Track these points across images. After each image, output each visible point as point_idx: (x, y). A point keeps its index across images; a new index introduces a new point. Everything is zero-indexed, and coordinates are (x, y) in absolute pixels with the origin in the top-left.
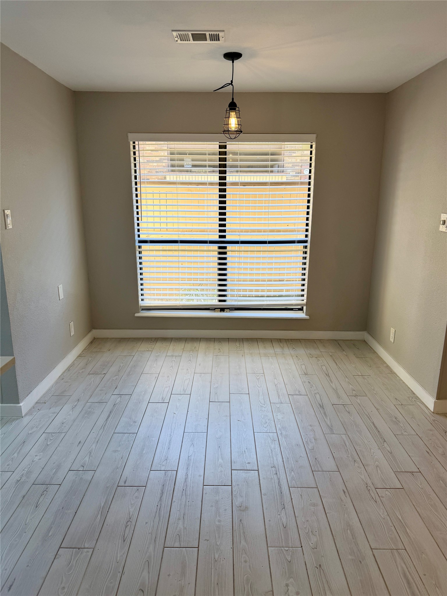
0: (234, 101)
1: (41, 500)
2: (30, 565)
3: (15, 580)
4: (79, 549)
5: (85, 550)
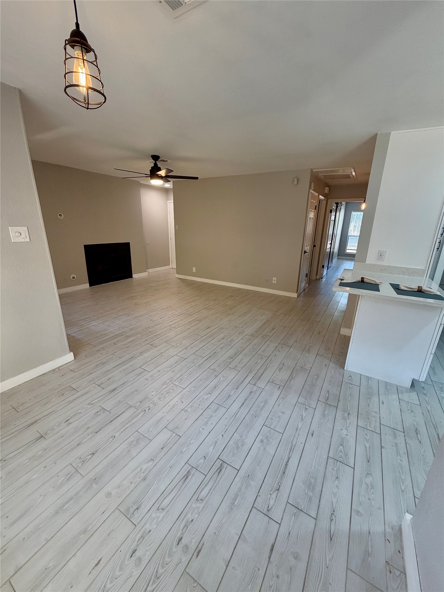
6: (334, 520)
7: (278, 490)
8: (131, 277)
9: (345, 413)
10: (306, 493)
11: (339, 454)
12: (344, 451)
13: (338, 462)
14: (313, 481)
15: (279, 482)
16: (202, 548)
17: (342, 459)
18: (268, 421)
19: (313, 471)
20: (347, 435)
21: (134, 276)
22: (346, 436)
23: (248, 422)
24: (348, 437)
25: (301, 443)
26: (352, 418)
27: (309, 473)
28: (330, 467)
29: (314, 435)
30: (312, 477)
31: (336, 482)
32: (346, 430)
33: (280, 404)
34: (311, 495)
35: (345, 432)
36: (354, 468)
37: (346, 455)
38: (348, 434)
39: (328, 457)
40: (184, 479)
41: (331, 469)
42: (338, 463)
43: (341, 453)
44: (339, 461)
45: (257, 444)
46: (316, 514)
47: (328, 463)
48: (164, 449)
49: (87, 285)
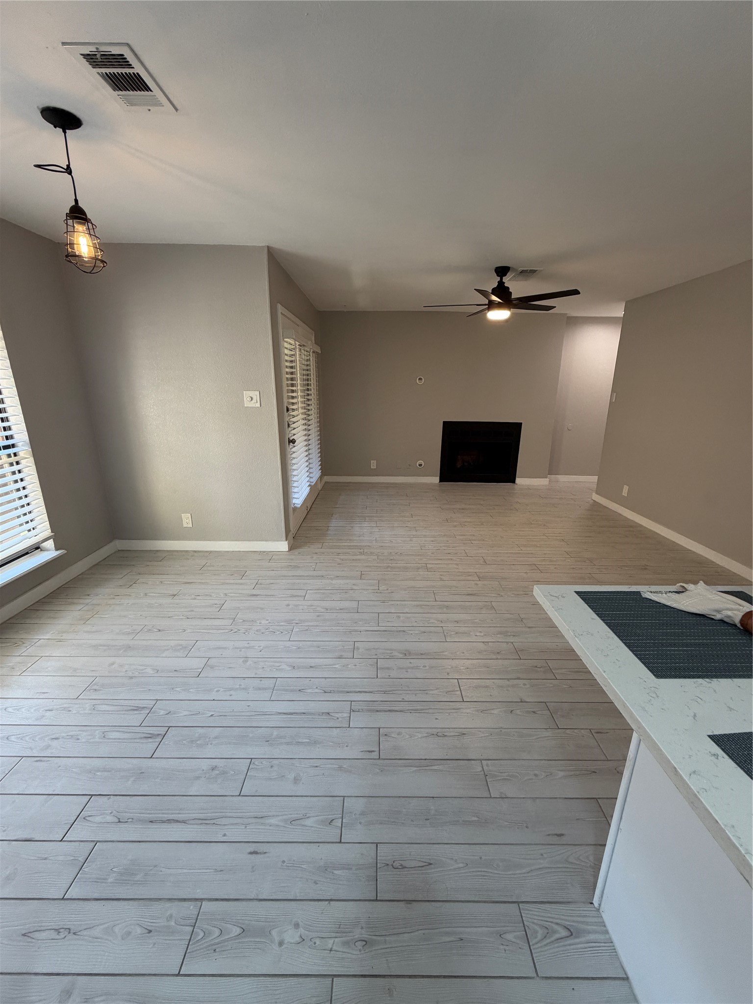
0: (79, 205)
1: (413, 864)
2: (525, 825)
3: (549, 835)
4: (487, 775)
5: (485, 768)
6: (57, 937)
7: (119, 822)
8: (513, 481)
9: (362, 928)
10: (113, 870)
11: (213, 928)
12: (224, 941)
13: (191, 928)
14: (138, 877)
15: (133, 819)
16: (44, 761)
17: (200, 937)
18: (264, 763)
19: (161, 873)
20: (281, 944)
21: (518, 480)
22: (277, 941)
23: (251, 735)
24: (275, 947)
25: (225, 835)
26: (354, 957)
27: (155, 866)
28: (174, 909)
29: (253, 857)
30: (146, 875)
31: (139, 930)
32: (298, 939)
33: (319, 768)
34: (110, 880)
35: (291, 936)
36: (178, 975)
37: (214, 947)
38: (285, 946)
39: (202, 900)
40: (133, 708)
41: (169, 913)
42: (187, 928)
43: (217, 932)
44: (193, 931)
45: (205, 764)
46: (72, 896)
47: (186, 904)
48: (176, 673)
49: (436, 480)
